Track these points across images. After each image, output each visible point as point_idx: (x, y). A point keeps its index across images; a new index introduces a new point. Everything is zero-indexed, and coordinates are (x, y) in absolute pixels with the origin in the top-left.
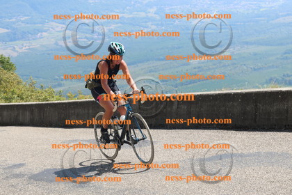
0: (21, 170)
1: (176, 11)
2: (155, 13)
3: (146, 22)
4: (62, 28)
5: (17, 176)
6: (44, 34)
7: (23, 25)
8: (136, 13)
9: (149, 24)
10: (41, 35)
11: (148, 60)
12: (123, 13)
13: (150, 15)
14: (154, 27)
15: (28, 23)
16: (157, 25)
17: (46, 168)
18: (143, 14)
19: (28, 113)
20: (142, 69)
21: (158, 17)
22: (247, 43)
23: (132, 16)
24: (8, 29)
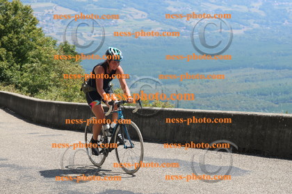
1: (287, 8)
2: (260, 9)
3: (248, 19)
4: (142, 15)
6: (120, 21)
7: (95, 8)
8: (236, 6)
9: (251, 21)
10: (116, 22)
11: (245, 67)
12: (221, 5)
13: (253, 10)
14: (256, 26)
15: (101, 6)
16: (261, 24)
17: (108, 188)
18: (244, 9)
20: (236, 77)
21: (263, 14)
23: (230, 9)
24: (76, 11)
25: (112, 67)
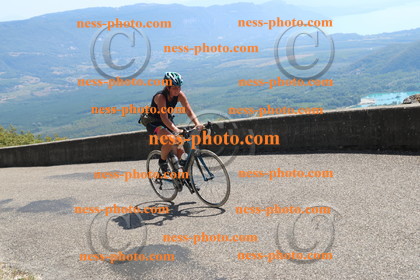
0: (10, 204)
5: (7, 210)
6: (20, 86)
17: (31, 201)
19: (11, 156)
22: (197, 86)
25: (173, 93)
